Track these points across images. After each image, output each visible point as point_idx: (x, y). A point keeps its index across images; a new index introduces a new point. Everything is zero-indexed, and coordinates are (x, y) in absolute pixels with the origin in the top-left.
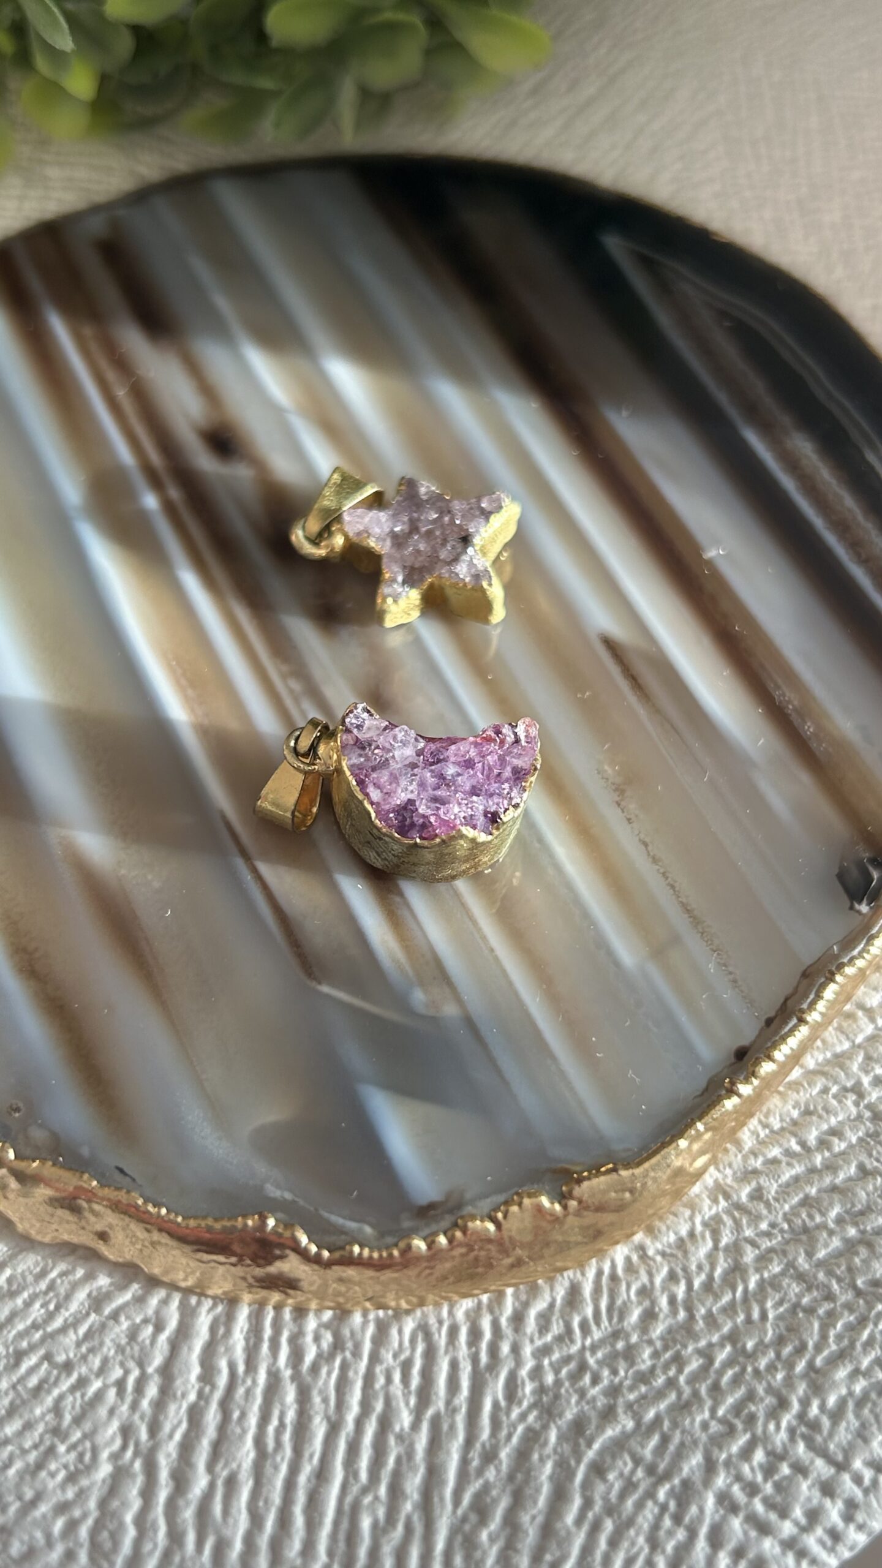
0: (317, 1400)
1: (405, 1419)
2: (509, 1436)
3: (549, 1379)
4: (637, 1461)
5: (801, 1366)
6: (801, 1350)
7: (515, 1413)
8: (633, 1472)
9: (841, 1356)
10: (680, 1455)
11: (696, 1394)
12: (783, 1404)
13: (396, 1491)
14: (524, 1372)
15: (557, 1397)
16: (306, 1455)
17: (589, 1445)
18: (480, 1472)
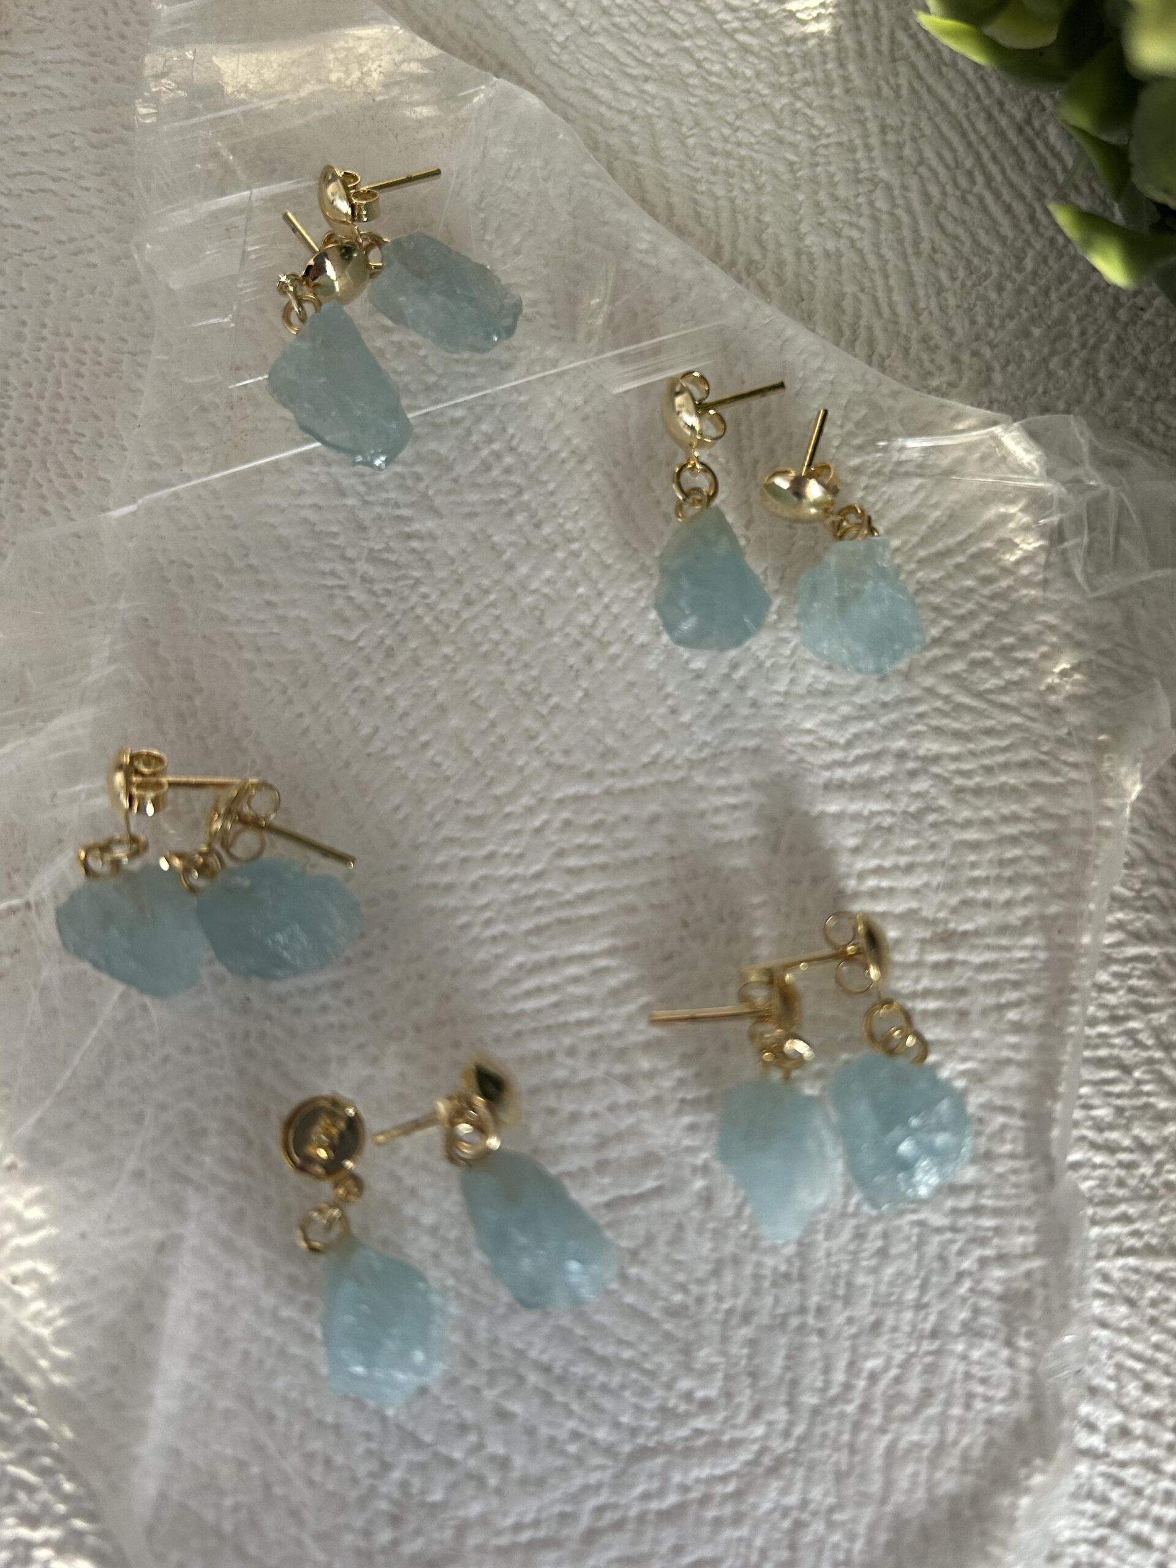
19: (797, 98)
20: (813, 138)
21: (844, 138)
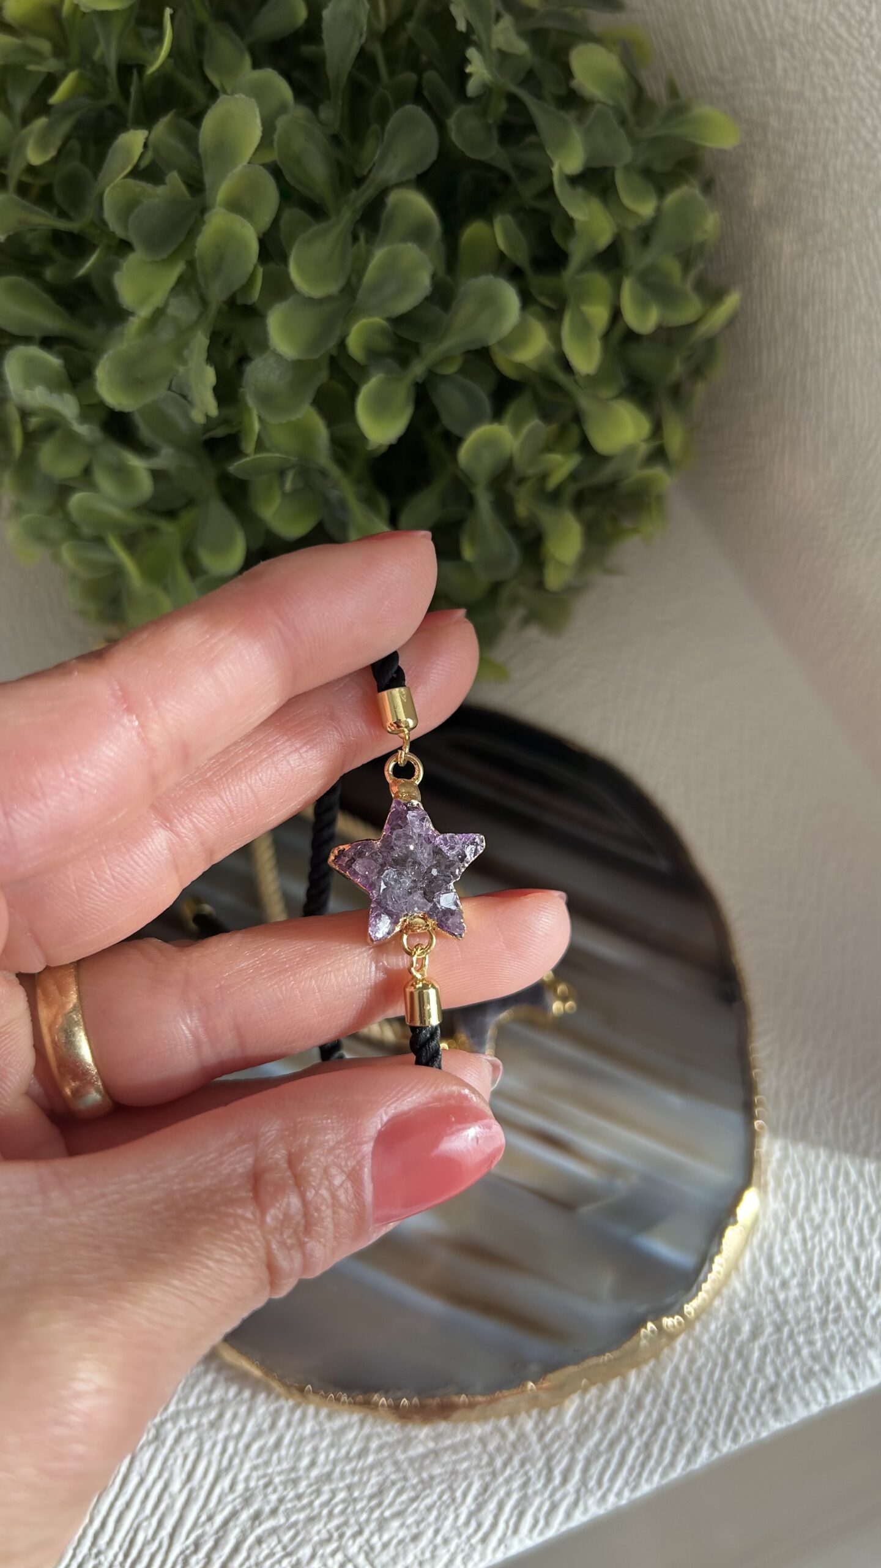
0: (137, 1464)
1: (175, 1486)
2: (223, 1509)
3: (252, 1484)
4: (280, 1541)
5: (376, 1514)
6: (380, 1504)
7: (230, 1498)
8: (275, 1546)
9: (399, 1514)
10: (300, 1545)
11: (320, 1513)
12: (360, 1532)
13: (160, 1524)
14: (242, 1477)
15: (252, 1495)
16: (124, 1490)
17: (260, 1524)
18: (204, 1524)
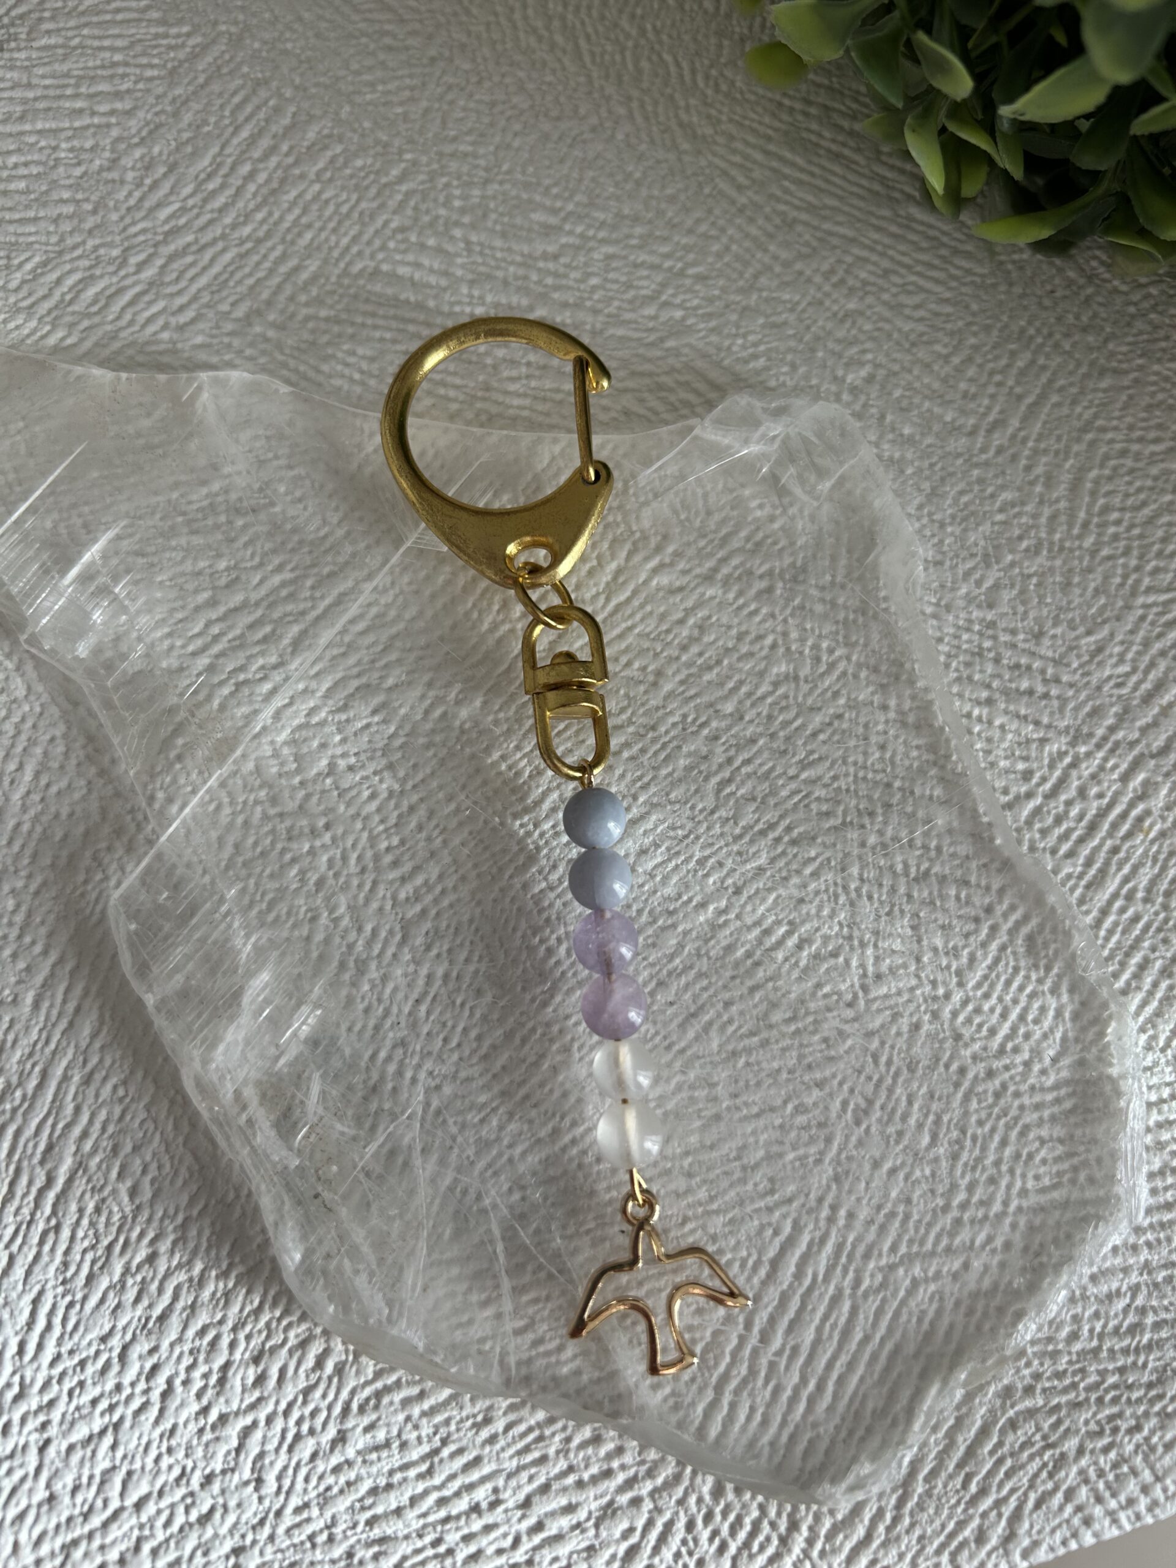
19: (760, 290)
20: (792, 310)
21: (809, 298)
